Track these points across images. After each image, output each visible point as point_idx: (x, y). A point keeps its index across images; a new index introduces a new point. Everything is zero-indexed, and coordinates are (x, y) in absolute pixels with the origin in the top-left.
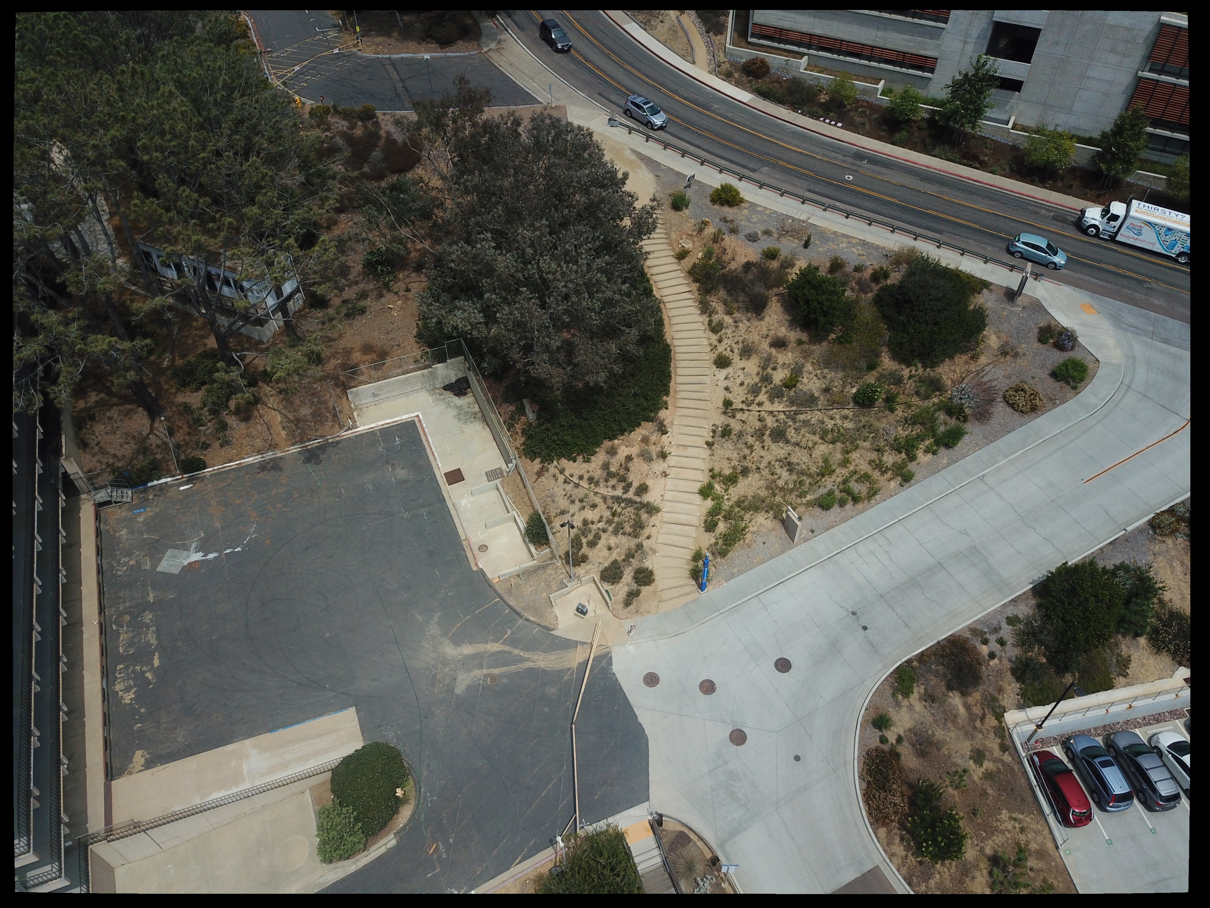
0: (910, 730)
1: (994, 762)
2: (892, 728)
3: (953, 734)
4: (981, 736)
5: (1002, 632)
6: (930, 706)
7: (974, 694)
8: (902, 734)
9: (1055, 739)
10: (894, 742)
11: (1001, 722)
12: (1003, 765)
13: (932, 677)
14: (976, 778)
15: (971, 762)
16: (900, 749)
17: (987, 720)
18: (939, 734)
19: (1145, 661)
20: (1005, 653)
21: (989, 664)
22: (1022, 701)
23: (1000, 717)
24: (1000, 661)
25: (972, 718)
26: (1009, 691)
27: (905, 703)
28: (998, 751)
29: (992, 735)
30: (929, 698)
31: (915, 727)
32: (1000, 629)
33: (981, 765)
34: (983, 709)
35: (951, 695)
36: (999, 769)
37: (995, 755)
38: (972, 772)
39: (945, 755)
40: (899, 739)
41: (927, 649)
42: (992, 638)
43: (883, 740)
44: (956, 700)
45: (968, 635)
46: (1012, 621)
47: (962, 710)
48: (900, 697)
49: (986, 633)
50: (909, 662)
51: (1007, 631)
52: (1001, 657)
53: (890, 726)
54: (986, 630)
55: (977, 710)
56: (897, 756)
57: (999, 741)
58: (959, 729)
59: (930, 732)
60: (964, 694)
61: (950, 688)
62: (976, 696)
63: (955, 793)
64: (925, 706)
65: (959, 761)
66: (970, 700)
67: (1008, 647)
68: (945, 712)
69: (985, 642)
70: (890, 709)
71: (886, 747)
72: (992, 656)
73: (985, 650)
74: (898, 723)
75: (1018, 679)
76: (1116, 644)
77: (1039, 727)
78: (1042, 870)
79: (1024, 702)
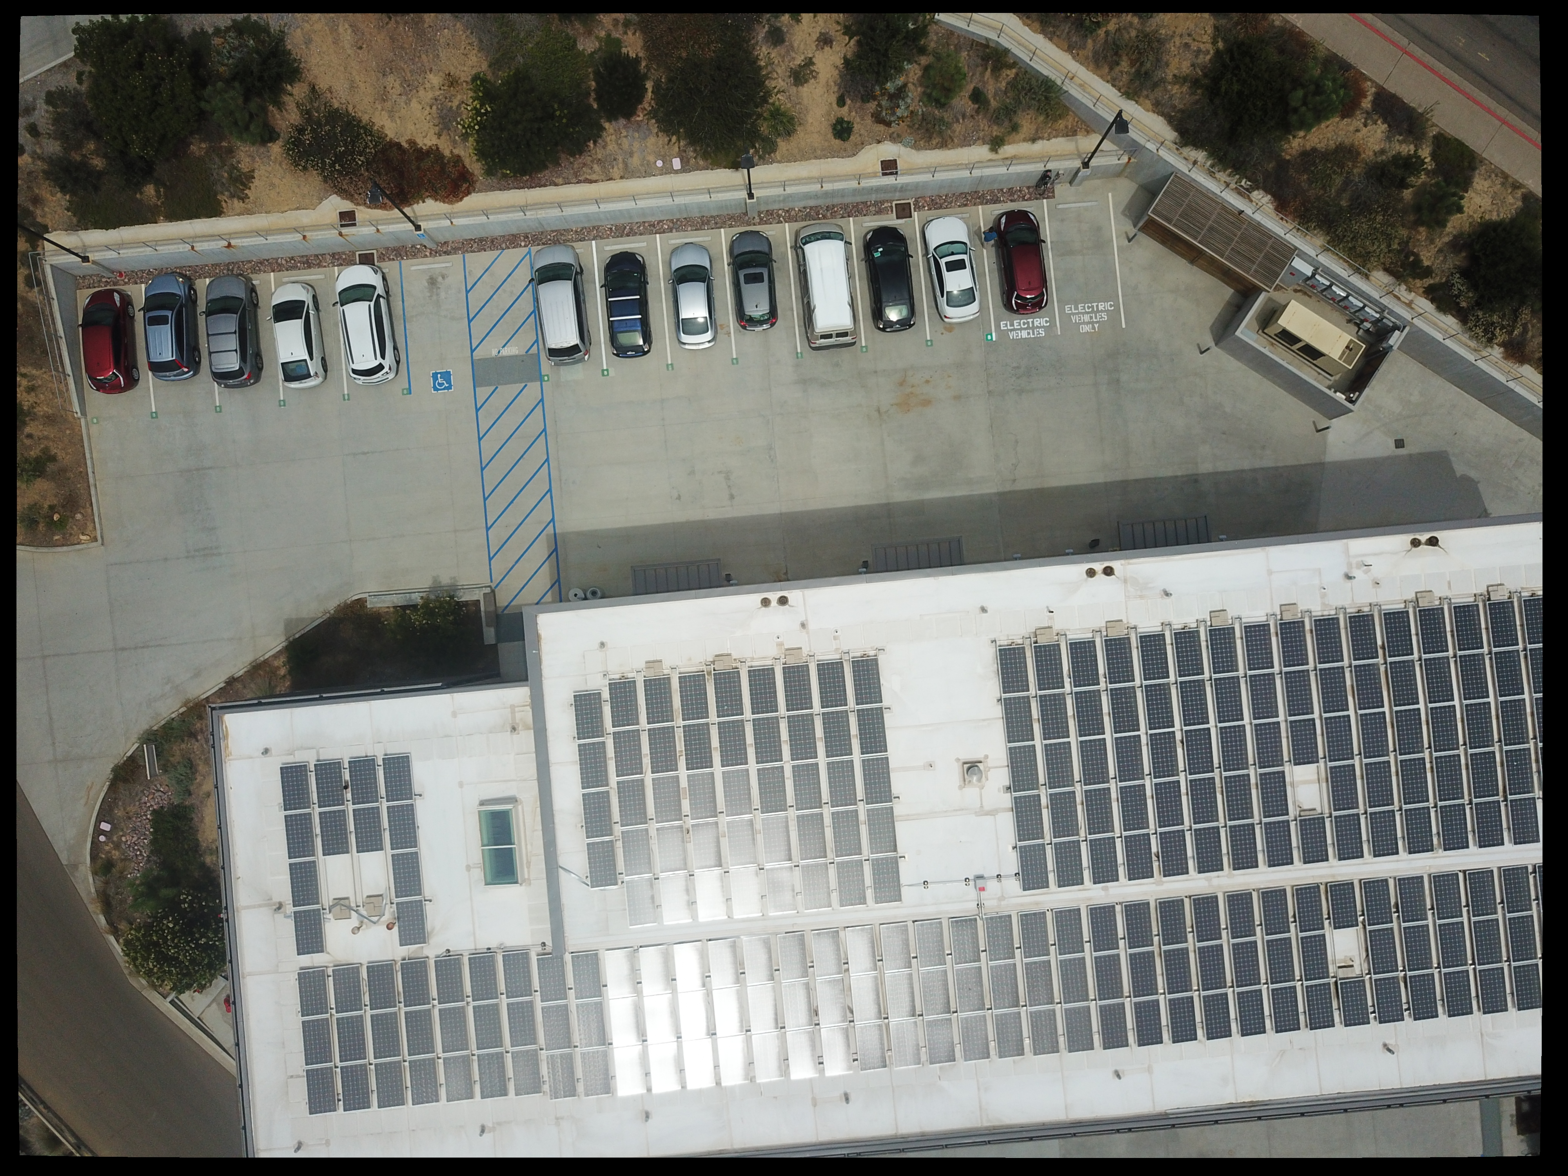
5: (34, 113)
12: (23, 305)
19: (276, 181)
20: (40, 147)
22: (75, 220)
23: (36, 238)
24: (33, 158)
26: (52, 204)
28: (22, 285)
32: (34, 109)
42: (22, 123)
46: (52, 98)
51: (41, 114)
52: (33, 152)
57: (27, 272)
75: (63, 189)
76: (230, 151)
77: (85, 259)
78: (47, 438)
79: (79, 222)
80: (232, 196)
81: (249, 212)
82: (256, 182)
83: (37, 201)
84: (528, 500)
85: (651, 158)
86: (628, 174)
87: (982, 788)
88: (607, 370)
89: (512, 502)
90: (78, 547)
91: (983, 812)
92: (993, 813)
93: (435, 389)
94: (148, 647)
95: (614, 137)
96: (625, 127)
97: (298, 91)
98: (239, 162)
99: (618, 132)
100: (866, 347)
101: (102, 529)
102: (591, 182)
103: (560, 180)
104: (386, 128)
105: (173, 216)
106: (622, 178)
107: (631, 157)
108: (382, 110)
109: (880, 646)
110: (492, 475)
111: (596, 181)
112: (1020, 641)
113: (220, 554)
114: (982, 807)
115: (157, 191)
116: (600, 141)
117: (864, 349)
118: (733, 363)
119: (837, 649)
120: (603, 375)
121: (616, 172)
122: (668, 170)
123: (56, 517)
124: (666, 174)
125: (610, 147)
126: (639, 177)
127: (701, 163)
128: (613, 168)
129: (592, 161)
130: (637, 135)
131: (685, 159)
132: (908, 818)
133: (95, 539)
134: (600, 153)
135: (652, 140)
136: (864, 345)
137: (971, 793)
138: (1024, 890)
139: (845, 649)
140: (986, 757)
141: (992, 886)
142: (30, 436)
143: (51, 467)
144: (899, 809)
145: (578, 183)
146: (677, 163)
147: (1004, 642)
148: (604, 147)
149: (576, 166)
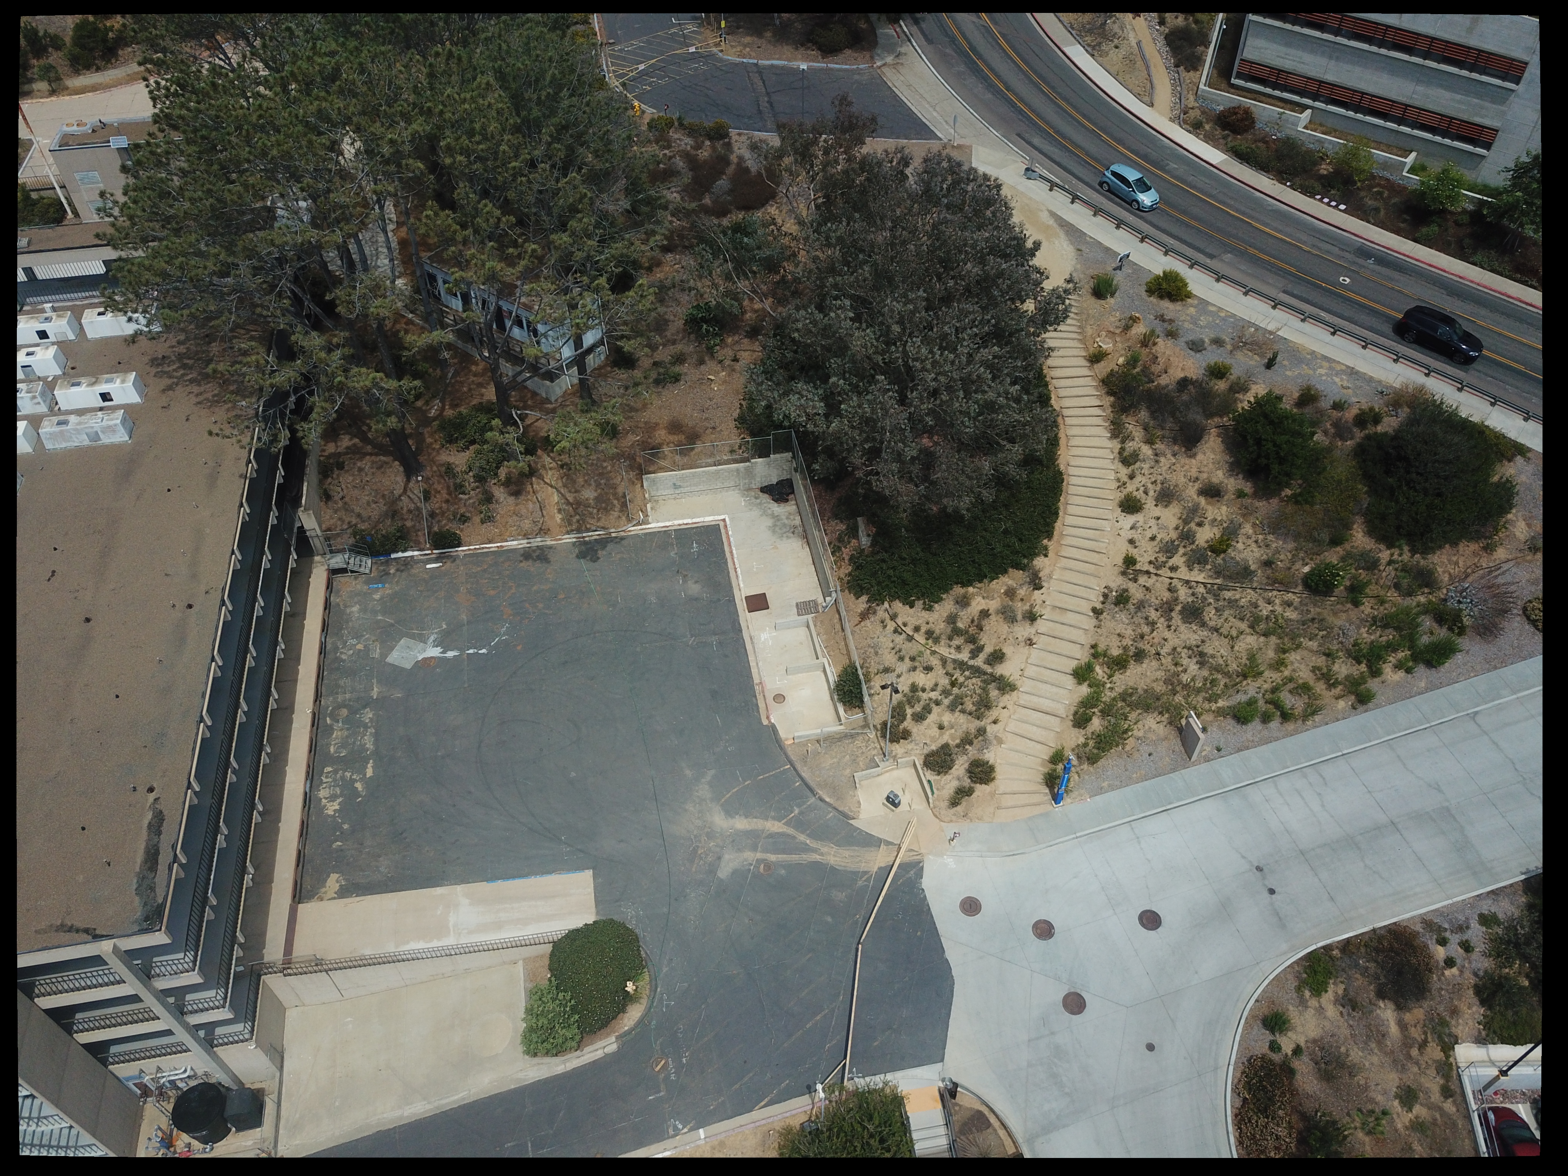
0: (1315, 1041)
1: (1429, 1108)
2: (1290, 1034)
3: (1375, 1059)
4: (1415, 1069)
5: (1470, 932)
6: (1349, 1015)
7: (1415, 1011)
8: (1302, 1044)
9: (1524, 1094)
10: (1290, 1053)
11: (1448, 1057)
12: (1441, 1116)
13: (1358, 976)
14: (1399, 1126)
15: (1396, 1103)
16: (1296, 1064)
17: (1429, 1049)
18: (1356, 1055)
20: (1470, 963)
21: (1443, 974)
22: (1484, 1033)
23: (1448, 1048)
24: (1461, 972)
25: (1407, 1043)
26: (1466, 1016)
27: (1313, 1003)
28: (1438, 1095)
29: (1432, 1072)
30: (1349, 1003)
31: (1322, 1038)
32: (1468, 928)
33: (1410, 1110)
34: (1425, 1033)
35: (1382, 1005)
36: (1435, 1120)
37: (1433, 1100)
38: (1395, 1116)
39: (1359, 1086)
40: (1297, 1051)
41: (1356, 936)
42: (1454, 939)
43: (1274, 1047)
44: (1387, 1013)
45: (1418, 928)
46: (1486, 920)
47: (1394, 1029)
48: (1307, 994)
49: (1446, 930)
50: (1327, 948)
51: (1476, 933)
52: (1463, 967)
53: (1287, 1030)
54: (1446, 926)
55: (1416, 1033)
56: (1291, 1072)
57: (1442, 1082)
58: (1386, 1054)
59: (1343, 1049)
60: (1400, 1007)
61: (1381, 994)
62: (1417, 1014)
63: (1367, 1139)
64: (1341, 1013)
65: (1379, 1098)
66: (1408, 1017)
67: (1475, 955)
68: (1368, 1026)
69: (1443, 942)
70: (1291, 1008)
71: (1276, 1058)
72: (1450, 962)
73: (1440, 953)
74: (1299, 1029)
75: (1483, 1002)
77: (1504, 1073)
79: (1487, 1035)
83: (1455, 1012)
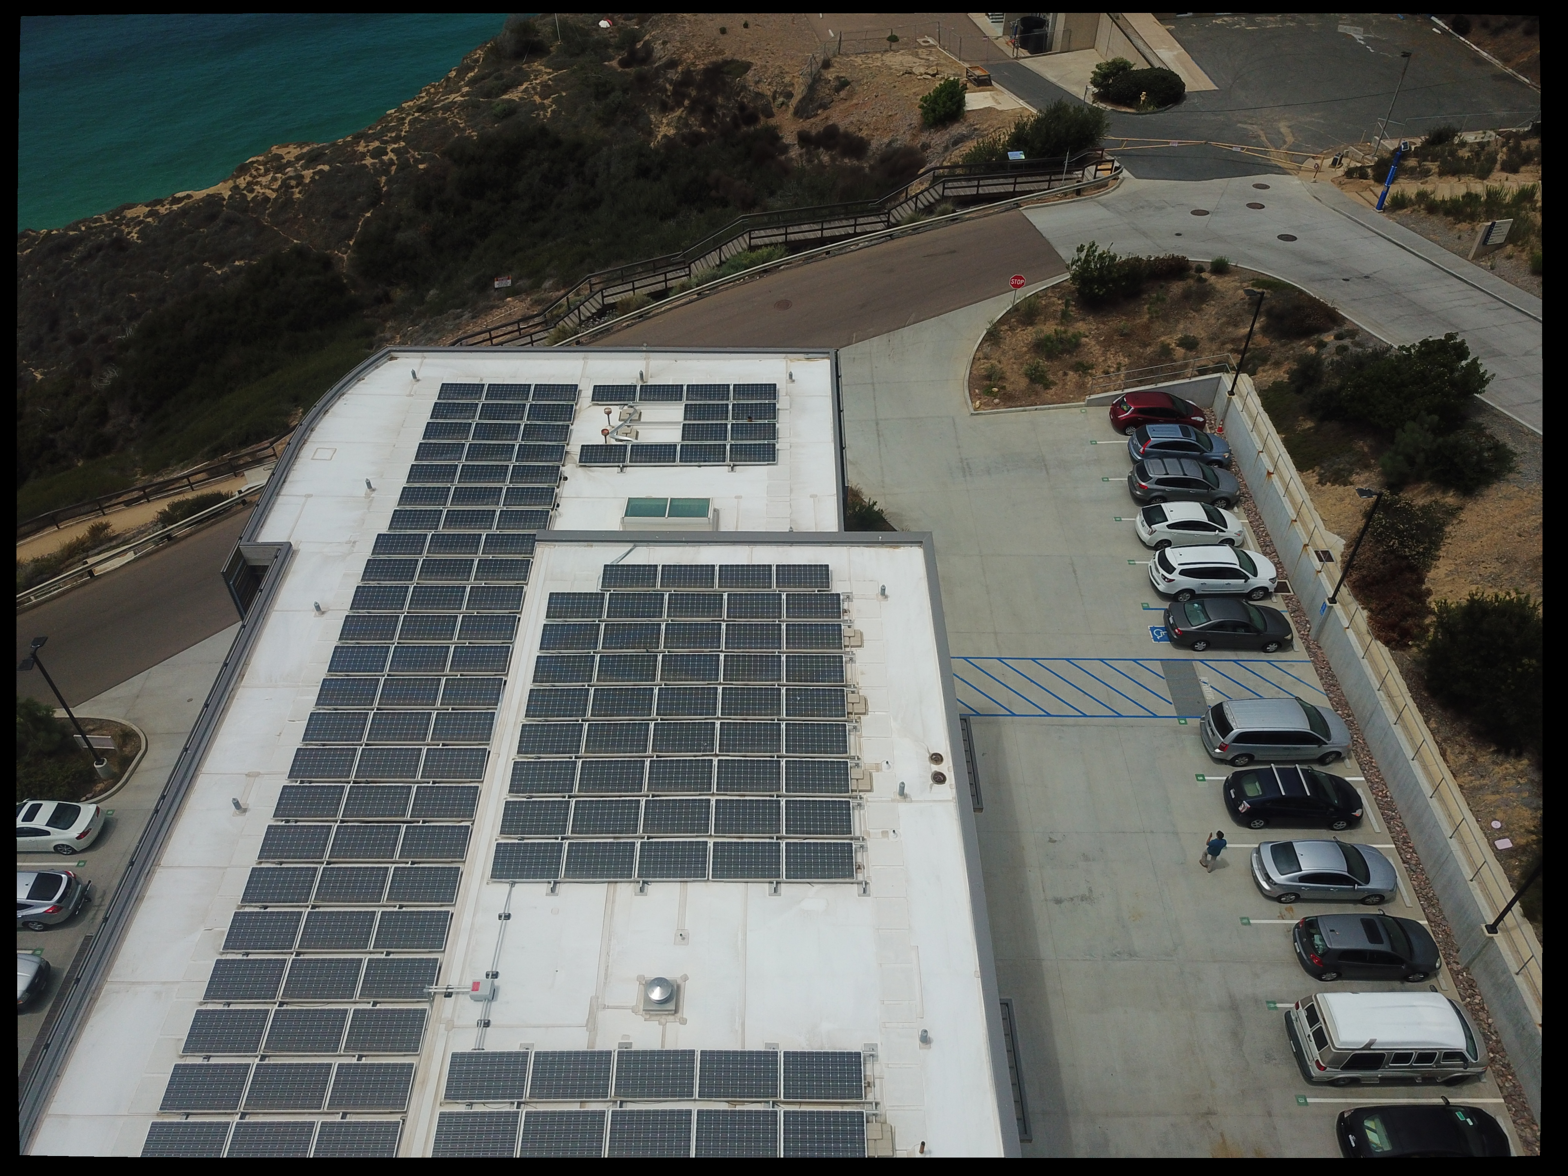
0: (1214, 287)
2: (1214, 276)
3: (1212, 321)
4: (1214, 348)
7: (1267, 339)
15: (1181, 336)
16: (1190, 281)
18: (1212, 310)
19: (1346, 503)
21: (1309, 344)
23: (1243, 368)
26: (1277, 373)
27: (1246, 284)
31: (1218, 290)
32: (1363, 347)
33: (1178, 345)
38: (1169, 335)
39: (1186, 313)
40: (1202, 280)
43: (1200, 270)
48: (1252, 282)
49: (1351, 338)
53: (1217, 275)
54: (1354, 337)
56: (1183, 279)
58: (1220, 328)
60: (1265, 330)
62: (1264, 341)
69: (1339, 338)
70: (1236, 277)
71: (1192, 272)
73: (1328, 339)
74: (1220, 280)
75: (1292, 377)
76: (1367, 467)
77: (1232, 393)
78: (1065, 384)
80: (1320, 475)
81: (1308, 488)
82: (1340, 489)
83: (1277, 364)
84: (1037, 695)
85: (1500, 815)
86: (1470, 793)
87: (634, 1010)
88: (1204, 780)
89: (1032, 681)
90: (969, 401)
91: (596, 1007)
92: (592, 1024)
93: (1152, 629)
94: (878, 435)
95: (1513, 771)
96: (1532, 781)
97: (1450, 499)
98: (1357, 473)
99: (1522, 774)
100: (1306, 1104)
101: (985, 414)
102: (1443, 754)
103: (1433, 725)
104: (1437, 571)
105: (1287, 443)
106: (1460, 786)
107: (1493, 793)
108: (1456, 565)
109: (872, 887)
110: (1062, 667)
111: (1445, 760)
112: (870, 1098)
113: (965, 476)
114: (605, 1007)
115: (1309, 429)
116: (1501, 758)
117: (1302, 1101)
118: (1242, 919)
119: (869, 834)
120: (1197, 776)
121: (1466, 779)
122: (1491, 837)
123: (995, 389)
124: (1485, 834)
125: (1497, 769)
126: (1469, 804)
127: (1517, 873)
128: (1470, 775)
129: (1470, 753)
130: (1526, 794)
131: (1514, 854)
132: (610, 902)
133: (975, 409)
134: (1485, 759)
135: (1527, 813)
136: (1309, 1100)
137: (631, 994)
138: (454, 1055)
139: (869, 844)
140: (684, 1022)
141: (474, 1011)
142: (1065, 374)
143: (1039, 387)
144: (625, 890)
145: (1437, 742)
146: (1504, 844)
147: (869, 1070)
148: (1494, 763)
149: (1458, 739)
